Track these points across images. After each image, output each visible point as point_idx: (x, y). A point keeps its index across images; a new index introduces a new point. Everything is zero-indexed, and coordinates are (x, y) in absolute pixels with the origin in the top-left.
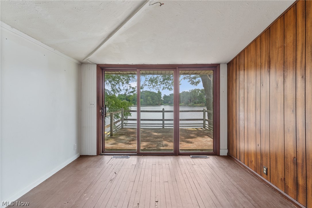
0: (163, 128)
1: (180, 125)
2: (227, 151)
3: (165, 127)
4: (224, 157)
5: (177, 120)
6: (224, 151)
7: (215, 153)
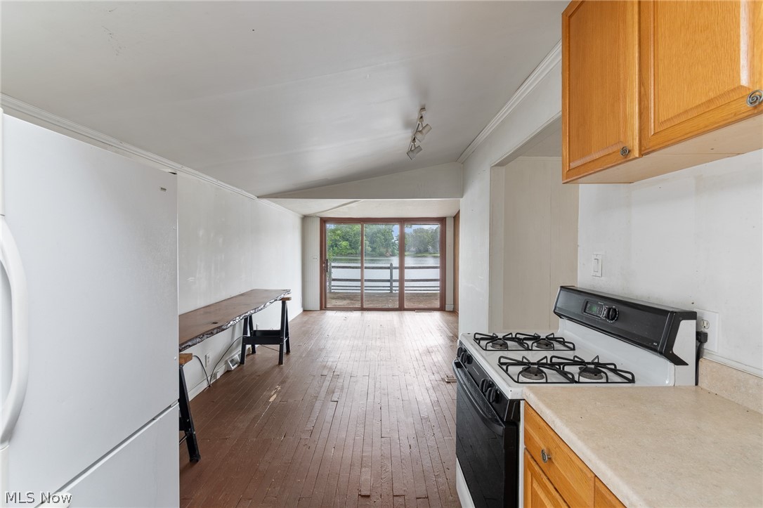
0: (391, 292)
1: (405, 289)
2: (452, 306)
3: (394, 292)
4: (450, 312)
5: (402, 280)
6: (449, 307)
7: (442, 309)
